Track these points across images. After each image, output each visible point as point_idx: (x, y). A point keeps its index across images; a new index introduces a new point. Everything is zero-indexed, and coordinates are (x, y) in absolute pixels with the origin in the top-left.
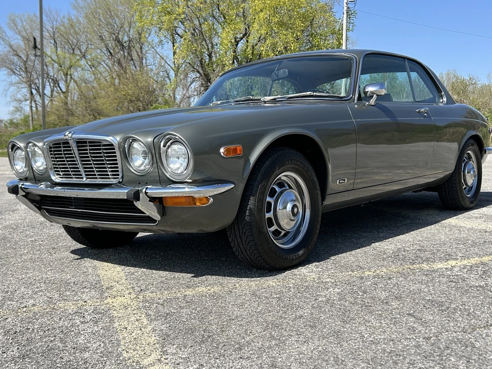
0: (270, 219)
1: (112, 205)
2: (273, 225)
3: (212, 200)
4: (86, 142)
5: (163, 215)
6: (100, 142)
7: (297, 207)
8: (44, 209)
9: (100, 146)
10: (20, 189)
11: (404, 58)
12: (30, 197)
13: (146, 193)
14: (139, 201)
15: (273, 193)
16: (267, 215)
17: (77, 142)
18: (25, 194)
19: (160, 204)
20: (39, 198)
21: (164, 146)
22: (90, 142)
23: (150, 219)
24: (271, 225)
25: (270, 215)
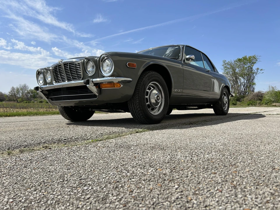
0: (147, 99)
1: (78, 91)
2: (148, 102)
3: (122, 86)
4: (68, 64)
5: (100, 94)
6: (74, 63)
7: (159, 97)
8: (50, 98)
9: (74, 65)
10: (39, 88)
11: (200, 52)
12: (43, 92)
13: (92, 81)
14: (89, 84)
15: (149, 89)
16: (146, 97)
17: (64, 64)
18: (41, 90)
19: (99, 88)
20: (47, 93)
21: (102, 61)
22: (70, 64)
23: (95, 96)
24: (147, 102)
25: (147, 97)
